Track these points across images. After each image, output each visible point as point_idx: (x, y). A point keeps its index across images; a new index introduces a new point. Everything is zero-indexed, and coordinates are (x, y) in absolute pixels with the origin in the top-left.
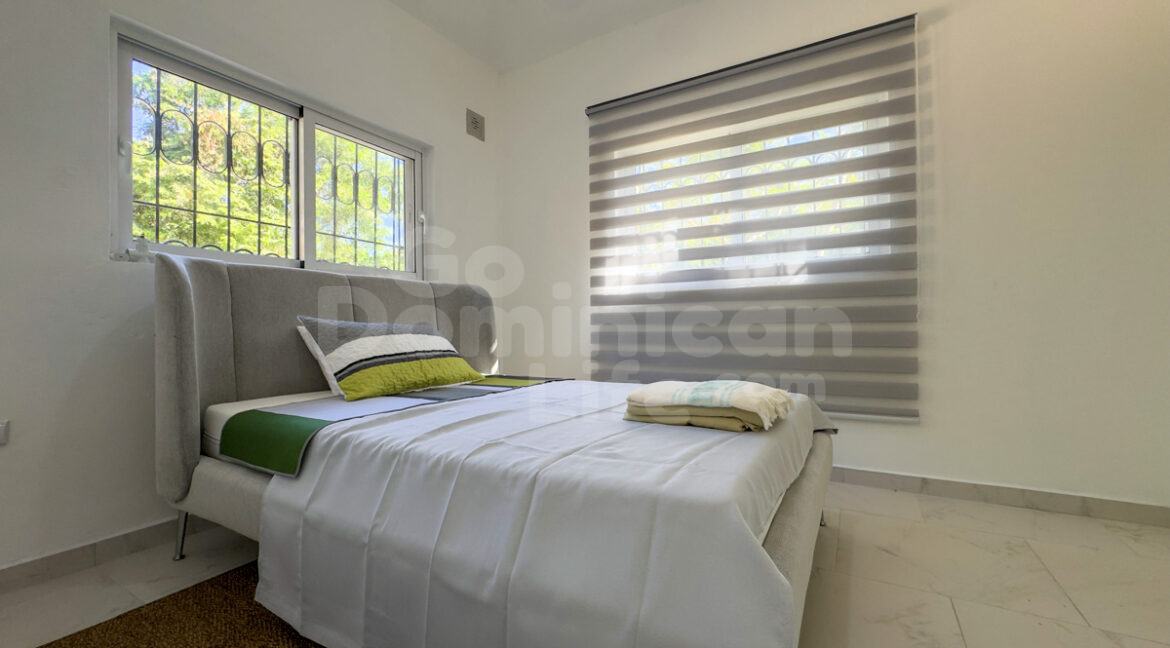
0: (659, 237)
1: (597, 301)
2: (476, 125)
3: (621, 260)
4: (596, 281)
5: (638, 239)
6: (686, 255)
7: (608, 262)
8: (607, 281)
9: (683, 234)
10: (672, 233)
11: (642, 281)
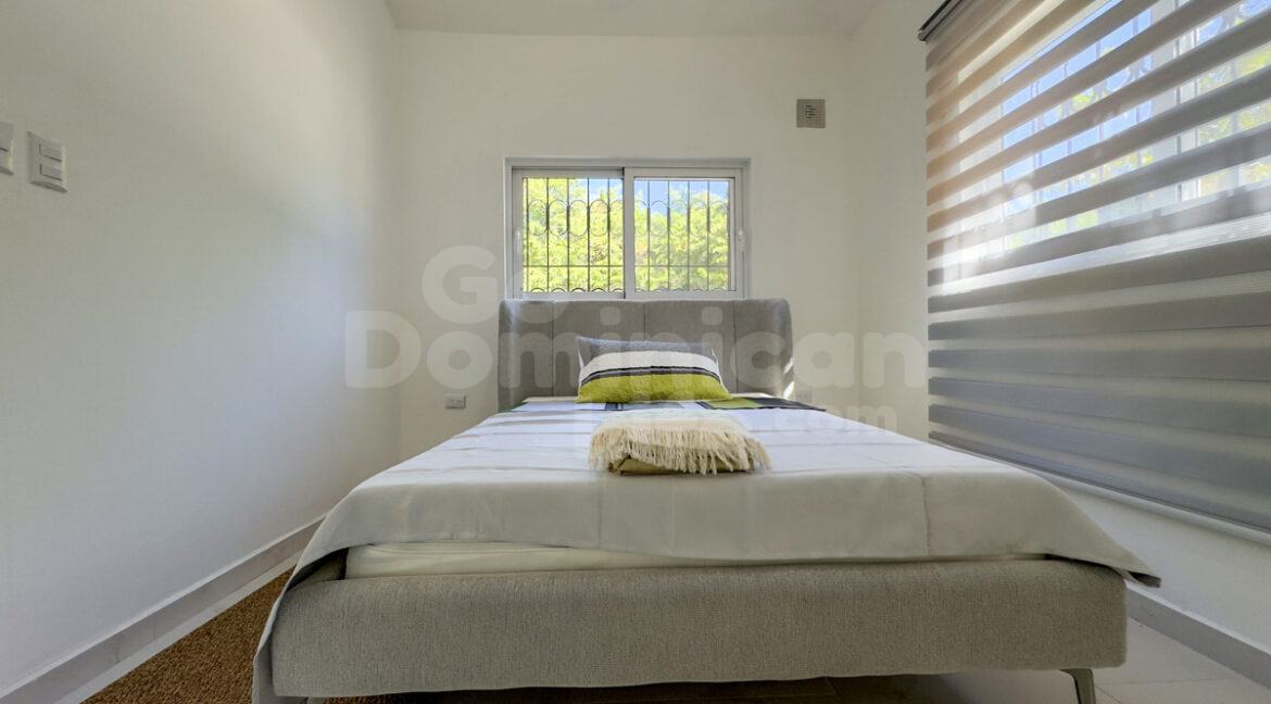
0: (1007, 193)
1: (936, 305)
2: (811, 113)
3: (961, 240)
4: (935, 277)
5: (981, 203)
6: (1047, 213)
7: (947, 246)
8: (947, 275)
9: (1042, 178)
10: (1024, 180)
11: (985, 268)
